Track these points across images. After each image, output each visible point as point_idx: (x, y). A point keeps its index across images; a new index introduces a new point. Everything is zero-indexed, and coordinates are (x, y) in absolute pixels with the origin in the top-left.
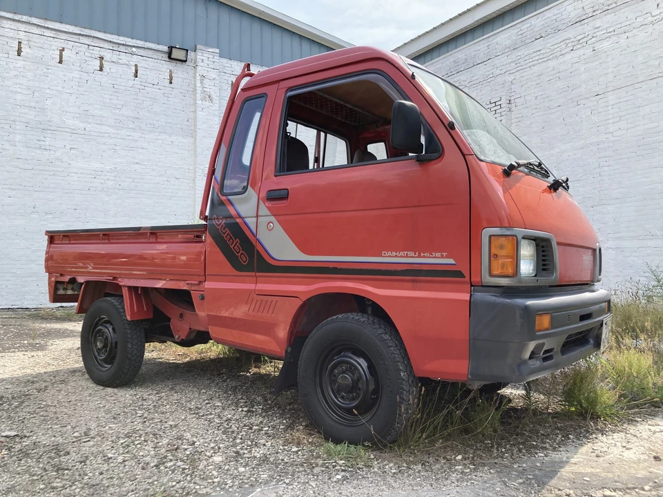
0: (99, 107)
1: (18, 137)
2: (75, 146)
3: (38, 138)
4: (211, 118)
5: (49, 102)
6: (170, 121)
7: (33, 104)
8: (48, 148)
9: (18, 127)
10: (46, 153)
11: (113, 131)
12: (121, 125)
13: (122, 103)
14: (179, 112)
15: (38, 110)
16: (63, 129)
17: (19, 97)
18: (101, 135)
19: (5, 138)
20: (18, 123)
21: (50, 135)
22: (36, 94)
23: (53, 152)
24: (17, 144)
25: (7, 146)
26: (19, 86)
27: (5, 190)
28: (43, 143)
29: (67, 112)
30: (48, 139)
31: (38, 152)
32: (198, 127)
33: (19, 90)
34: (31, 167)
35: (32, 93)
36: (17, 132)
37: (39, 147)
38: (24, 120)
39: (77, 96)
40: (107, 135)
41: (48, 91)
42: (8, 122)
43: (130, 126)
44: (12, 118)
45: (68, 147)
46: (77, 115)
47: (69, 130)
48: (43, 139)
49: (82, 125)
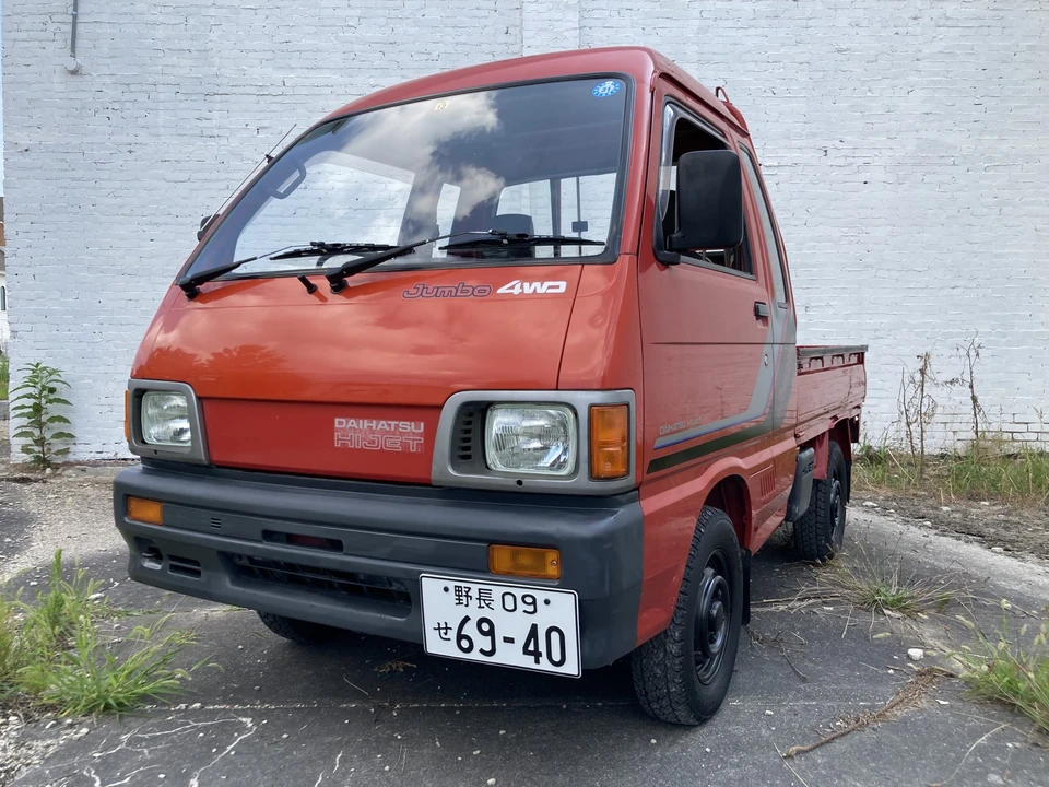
0: (313, 30)
1: (162, 118)
2: (265, 123)
3: (197, 114)
4: (558, 15)
5: (213, 36)
6: (463, 39)
7: (185, 45)
8: (216, 132)
9: (162, 97)
10: (211, 143)
11: (341, 79)
12: (356, 64)
13: (358, 12)
14: (485, 13)
15: (195, 54)
16: (242, 90)
17: (160, 33)
18: (316, 91)
19: (141, 121)
20: (160, 88)
21: (218, 106)
22: (191, 21)
23: (224, 141)
24: (162, 130)
25: (143, 137)
26: (159, 9)
27: (144, 227)
28: (205, 123)
29: (248, 51)
30: (215, 114)
31: (200, 143)
32: (526, 42)
33: (161, 19)
34: (185, 176)
35: (183, 20)
36: (161, 106)
37: (198, 132)
38: (171, 79)
39: (267, 12)
40: (328, 90)
41: (212, 12)
42: (145, 88)
43: (376, 64)
44: (150, 80)
45: (253, 127)
46: (268, 55)
47: (253, 90)
48: (207, 114)
49: (279, 76)
